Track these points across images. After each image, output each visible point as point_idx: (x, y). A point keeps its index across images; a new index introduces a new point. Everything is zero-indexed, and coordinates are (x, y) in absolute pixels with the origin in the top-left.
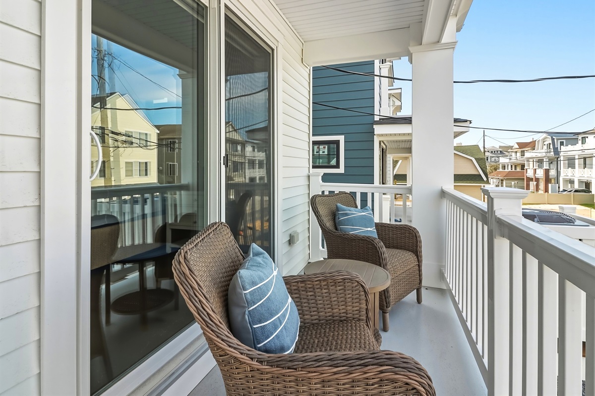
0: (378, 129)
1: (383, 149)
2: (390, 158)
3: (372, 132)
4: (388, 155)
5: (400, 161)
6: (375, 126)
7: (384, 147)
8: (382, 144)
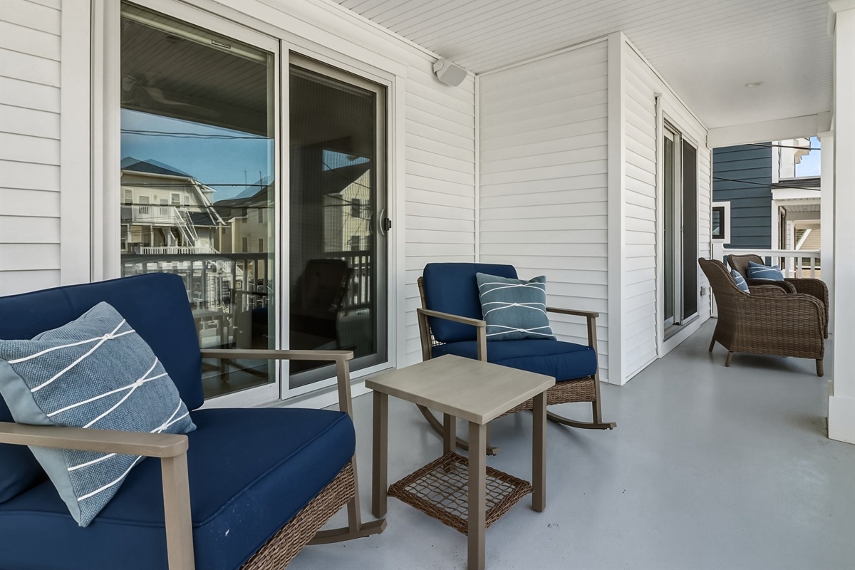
0: (777, 194)
1: (782, 215)
2: (790, 226)
3: (771, 197)
4: (788, 222)
5: (808, 231)
6: (772, 191)
7: (784, 211)
8: (781, 209)
